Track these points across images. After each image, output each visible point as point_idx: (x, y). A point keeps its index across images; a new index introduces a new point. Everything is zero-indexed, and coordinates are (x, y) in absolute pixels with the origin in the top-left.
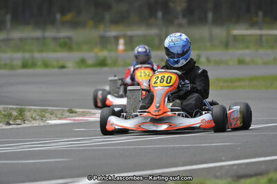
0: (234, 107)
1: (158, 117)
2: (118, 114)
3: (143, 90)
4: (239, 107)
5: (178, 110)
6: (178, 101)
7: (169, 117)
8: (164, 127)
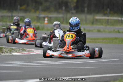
0: (96, 49)
3: (59, 40)
4: (98, 49)
6: (75, 45)
7: (72, 52)
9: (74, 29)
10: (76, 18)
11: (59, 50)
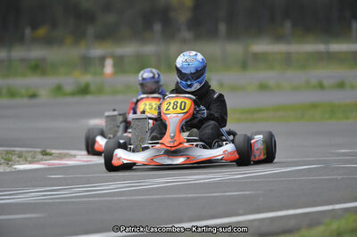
0: (256, 137)
1: (173, 149)
2: (124, 146)
3: (150, 118)
4: (261, 136)
5: (195, 141)
6: (195, 130)
8: (180, 160)
9: (190, 86)
10: (194, 53)
11: (147, 148)
